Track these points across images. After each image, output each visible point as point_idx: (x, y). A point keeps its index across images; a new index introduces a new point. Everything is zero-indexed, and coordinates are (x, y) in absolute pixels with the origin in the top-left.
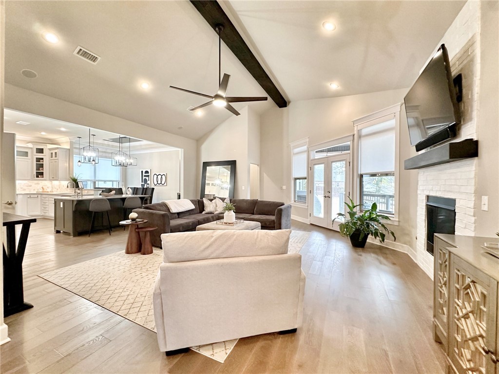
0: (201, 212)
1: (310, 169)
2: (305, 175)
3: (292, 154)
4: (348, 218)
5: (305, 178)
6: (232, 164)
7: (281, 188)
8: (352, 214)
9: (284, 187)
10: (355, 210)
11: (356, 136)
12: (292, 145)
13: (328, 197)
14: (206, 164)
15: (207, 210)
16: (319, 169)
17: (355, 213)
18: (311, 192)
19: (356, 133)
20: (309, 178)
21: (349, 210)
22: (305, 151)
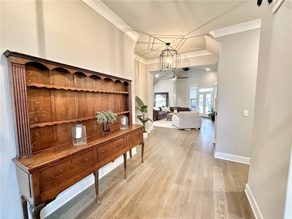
0: (161, 111)
1: (198, 96)
2: (196, 98)
3: (190, 90)
4: (211, 112)
5: (196, 99)
6: (167, 94)
7: (185, 103)
8: (212, 111)
9: (187, 102)
10: (213, 110)
11: (215, 86)
12: (190, 86)
13: (204, 106)
14: (156, 94)
15: (163, 110)
16: (201, 96)
17: (213, 111)
18: (198, 104)
19: (215, 85)
20: (197, 99)
21: (211, 110)
22: (195, 89)
